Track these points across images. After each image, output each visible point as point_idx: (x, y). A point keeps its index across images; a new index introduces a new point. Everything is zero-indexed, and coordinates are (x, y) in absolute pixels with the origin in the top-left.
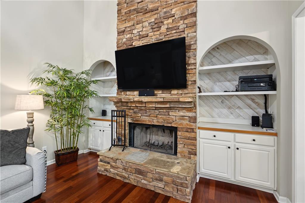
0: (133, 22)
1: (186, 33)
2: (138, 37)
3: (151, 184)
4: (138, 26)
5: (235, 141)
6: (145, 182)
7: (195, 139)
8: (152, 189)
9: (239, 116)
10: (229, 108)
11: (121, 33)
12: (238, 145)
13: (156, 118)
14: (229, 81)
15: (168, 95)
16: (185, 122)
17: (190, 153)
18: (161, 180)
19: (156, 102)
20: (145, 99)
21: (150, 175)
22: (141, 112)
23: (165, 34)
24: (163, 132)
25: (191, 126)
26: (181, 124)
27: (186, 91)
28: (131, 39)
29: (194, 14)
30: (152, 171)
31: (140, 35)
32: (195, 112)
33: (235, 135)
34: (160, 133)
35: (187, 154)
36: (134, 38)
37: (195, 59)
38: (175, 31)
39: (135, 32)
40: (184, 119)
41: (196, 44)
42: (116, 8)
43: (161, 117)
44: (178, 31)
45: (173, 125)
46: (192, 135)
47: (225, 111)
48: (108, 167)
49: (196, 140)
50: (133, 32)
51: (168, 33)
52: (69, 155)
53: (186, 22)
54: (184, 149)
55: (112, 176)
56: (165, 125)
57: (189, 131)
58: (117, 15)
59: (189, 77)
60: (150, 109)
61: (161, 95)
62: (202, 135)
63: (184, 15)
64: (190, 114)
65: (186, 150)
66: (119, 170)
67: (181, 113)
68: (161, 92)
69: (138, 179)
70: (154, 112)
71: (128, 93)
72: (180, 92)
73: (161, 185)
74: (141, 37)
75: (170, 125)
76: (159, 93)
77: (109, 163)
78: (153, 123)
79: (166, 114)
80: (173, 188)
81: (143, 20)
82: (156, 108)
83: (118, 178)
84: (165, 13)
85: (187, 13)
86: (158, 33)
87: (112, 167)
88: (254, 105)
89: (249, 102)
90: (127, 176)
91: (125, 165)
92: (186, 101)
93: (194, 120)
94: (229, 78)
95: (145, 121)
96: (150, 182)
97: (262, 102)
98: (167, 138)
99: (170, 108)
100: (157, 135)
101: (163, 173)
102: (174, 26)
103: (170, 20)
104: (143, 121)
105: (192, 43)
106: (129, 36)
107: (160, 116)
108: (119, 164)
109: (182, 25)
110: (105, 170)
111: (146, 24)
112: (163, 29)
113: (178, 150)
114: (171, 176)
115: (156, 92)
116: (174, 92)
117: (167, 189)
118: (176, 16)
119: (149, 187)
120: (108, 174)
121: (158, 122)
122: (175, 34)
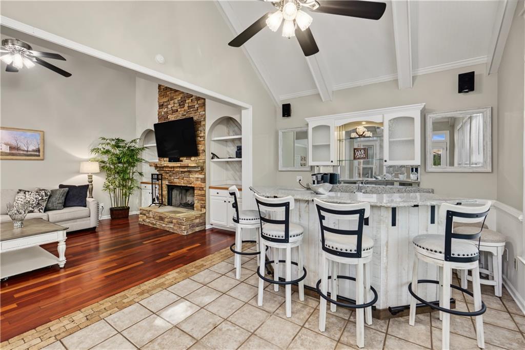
0: (168, 98)
1: (199, 111)
2: (171, 112)
3: (167, 226)
4: (171, 102)
6: (164, 225)
8: (167, 229)
11: (161, 106)
13: (183, 181)
15: (189, 161)
16: (199, 183)
17: (201, 207)
18: (172, 223)
20: (174, 164)
21: (166, 220)
22: (174, 175)
25: (203, 185)
26: (197, 184)
28: (167, 113)
30: (167, 217)
31: (172, 110)
32: (205, 175)
35: (199, 208)
36: (169, 112)
37: (205, 133)
38: (192, 109)
39: (170, 106)
40: (198, 181)
41: (205, 120)
43: (185, 179)
44: (194, 109)
45: (192, 185)
46: (203, 192)
48: (145, 217)
49: (205, 196)
50: (168, 107)
51: (188, 110)
52: (120, 212)
53: (199, 102)
54: (198, 204)
55: (147, 224)
56: (188, 186)
57: (201, 189)
58: (158, 90)
59: (201, 147)
60: (177, 172)
61: (186, 161)
64: (201, 176)
66: (151, 219)
67: (196, 176)
68: (185, 159)
69: (161, 224)
70: (181, 175)
73: (171, 226)
74: (173, 112)
75: (190, 185)
77: (145, 215)
78: (181, 185)
79: (188, 176)
81: (175, 98)
82: (182, 172)
83: (151, 225)
86: (183, 109)
87: (147, 217)
90: (155, 222)
91: (154, 214)
93: (204, 180)
95: (178, 183)
99: (189, 172)
101: (172, 217)
104: (176, 183)
105: (202, 120)
106: (165, 110)
108: (151, 214)
110: (143, 221)
111: (176, 101)
112: (186, 106)
113: (195, 205)
115: (181, 159)
117: (175, 228)
120: (145, 223)
121: (184, 183)
122: (193, 112)
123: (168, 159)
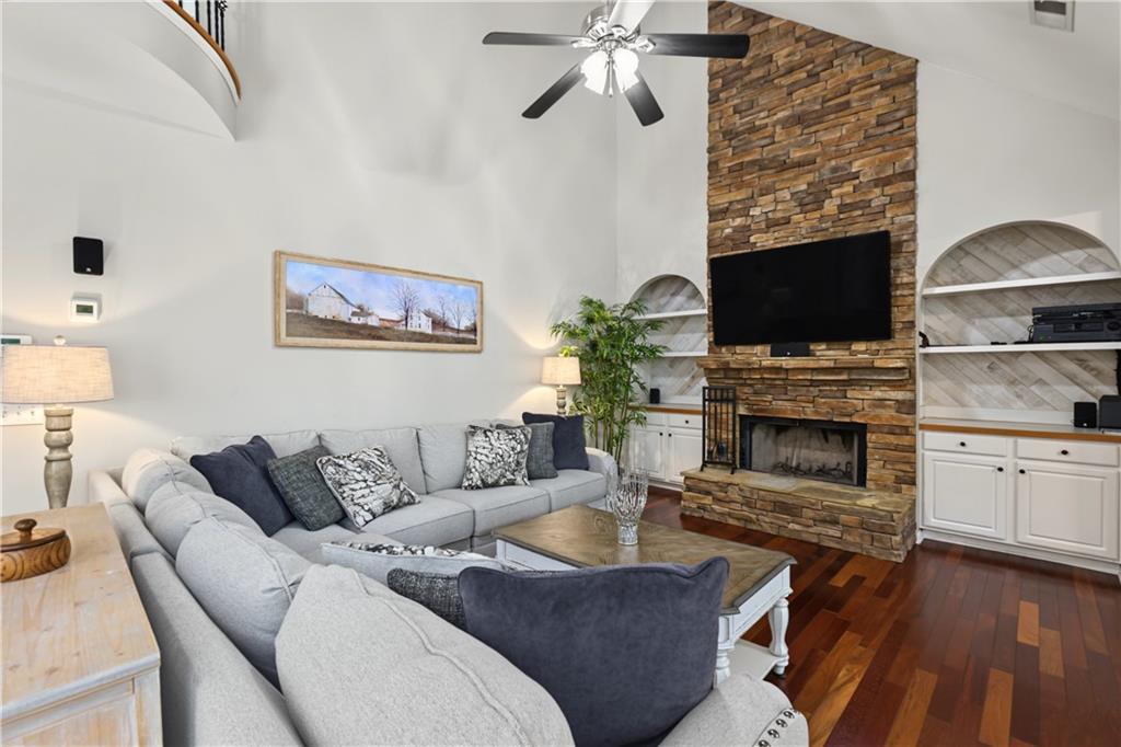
0: (750, 190)
1: (889, 215)
2: (763, 225)
3: (811, 530)
4: (763, 200)
5: (1016, 455)
6: (797, 527)
7: (912, 449)
8: (815, 540)
10: (1013, 383)
11: (715, 215)
12: (1023, 464)
13: (811, 405)
14: (1011, 315)
15: (842, 353)
16: (887, 415)
17: (899, 480)
18: (835, 522)
19: (813, 370)
20: (787, 362)
21: (809, 513)
22: (772, 391)
23: (835, 218)
24: (823, 441)
25: (905, 420)
26: (877, 417)
27: (889, 345)
28: (746, 229)
29: (910, 175)
30: (813, 504)
31: (768, 219)
32: (914, 391)
33: (1016, 442)
34: (815, 443)
35: (890, 482)
36: (753, 227)
37: (913, 274)
38: (860, 212)
39: (755, 212)
40: (884, 407)
41: (913, 239)
42: (704, 159)
43: (825, 403)
44: (867, 211)
45: (856, 419)
46: (905, 440)
47: (999, 390)
48: (708, 500)
49: (915, 452)
50: (751, 213)
51: (841, 216)
53: (889, 190)
54: (883, 471)
55: (716, 518)
56: (835, 420)
57: (897, 431)
58: (707, 173)
59: (898, 316)
60: (796, 384)
61: (826, 354)
62: (928, 442)
63: (882, 176)
64: (900, 395)
65: (889, 475)
66: (733, 506)
67: (878, 394)
68: (823, 347)
69: (780, 523)
70: (808, 391)
71: (739, 349)
72: (874, 346)
73: (834, 531)
74: (772, 224)
75: (847, 420)
76: (820, 349)
77: (708, 493)
78: (803, 417)
79: (838, 394)
80: (861, 536)
81: (777, 187)
82: (813, 383)
83: (731, 521)
84: (835, 170)
85: (890, 172)
86: (817, 215)
87: (717, 500)
89: (1072, 367)
90: (754, 517)
91: (748, 495)
92: (891, 366)
93: (910, 407)
94: (1012, 306)
95: (785, 412)
96: (808, 526)
98: (835, 455)
99: (849, 383)
100: (808, 447)
101: (839, 508)
102: (858, 199)
103: (848, 188)
104: (779, 411)
105: (905, 237)
106: (739, 221)
107: (823, 400)
108: (734, 494)
109: (877, 197)
110: (699, 508)
111: (786, 195)
112: (830, 206)
113: (870, 473)
114: (858, 513)
115: (812, 347)
116: (860, 346)
117: (850, 538)
118: (861, 179)
119: (805, 537)
120: (706, 516)
121: (817, 413)
122: (861, 219)
123: (768, 349)
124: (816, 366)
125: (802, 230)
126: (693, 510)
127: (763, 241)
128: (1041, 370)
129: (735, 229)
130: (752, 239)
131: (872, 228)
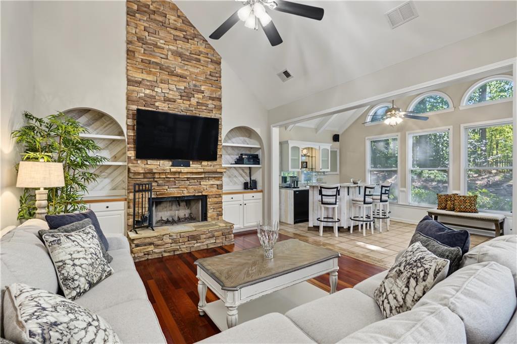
0: (155, 77)
1: (214, 112)
2: (162, 98)
4: (162, 86)
5: (243, 200)
6: (198, 244)
7: (221, 202)
8: (206, 247)
9: (236, 183)
10: (229, 177)
11: (132, 82)
12: (245, 202)
13: (186, 189)
14: (229, 155)
15: (199, 166)
16: (214, 190)
17: (218, 215)
18: (213, 237)
19: (190, 173)
21: (203, 237)
22: (168, 184)
23: (196, 107)
24: (178, 206)
25: (219, 192)
26: (212, 192)
27: (215, 163)
28: (153, 97)
29: (220, 100)
30: (205, 232)
31: (165, 96)
32: (222, 180)
34: (174, 207)
35: (215, 217)
36: (157, 97)
37: (221, 136)
38: (205, 108)
39: (158, 90)
40: (213, 187)
43: (192, 188)
45: (203, 194)
46: (220, 200)
48: (151, 248)
50: (155, 90)
51: (198, 107)
53: (214, 103)
54: (214, 213)
55: (156, 256)
57: (217, 196)
60: (181, 180)
61: (195, 167)
62: (225, 198)
63: (212, 96)
64: (218, 182)
65: (215, 213)
66: (166, 246)
67: (211, 182)
69: (191, 245)
70: (185, 183)
71: (149, 162)
72: (210, 163)
74: (167, 100)
75: (200, 194)
77: (150, 244)
78: (183, 195)
79: (197, 183)
80: (222, 239)
81: (169, 82)
82: (188, 179)
83: (166, 255)
84: (195, 86)
85: (215, 96)
86: (188, 103)
87: (157, 246)
88: (244, 174)
89: (242, 172)
90: (178, 247)
91: (175, 237)
93: (220, 187)
94: (229, 152)
95: (174, 194)
96: (203, 242)
97: (248, 172)
98: (183, 211)
99: (202, 179)
100: (171, 210)
101: (213, 230)
102: (204, 102)
103: (200, 96)
104: (171, 194)
106: (148, 92)
107: (191, 187)
108: (167, 240)
109: (210, 104)
110: (145, 255)
111: (174, 88)
112: (194, 101)
113: (209, 215)
116: (205, 163)
117: (218, 241)
118: (205, 94)
119: (202, 248)
120: (150, 257)
121: (189, 192)
123: (171, 163)
124: (196, 171)
125: (181, 108)
126: (141, 257)
127: (163, 107)
128: (235, 173)
129: (146, 95)
130: (157, 104)
131: (209, 115)
